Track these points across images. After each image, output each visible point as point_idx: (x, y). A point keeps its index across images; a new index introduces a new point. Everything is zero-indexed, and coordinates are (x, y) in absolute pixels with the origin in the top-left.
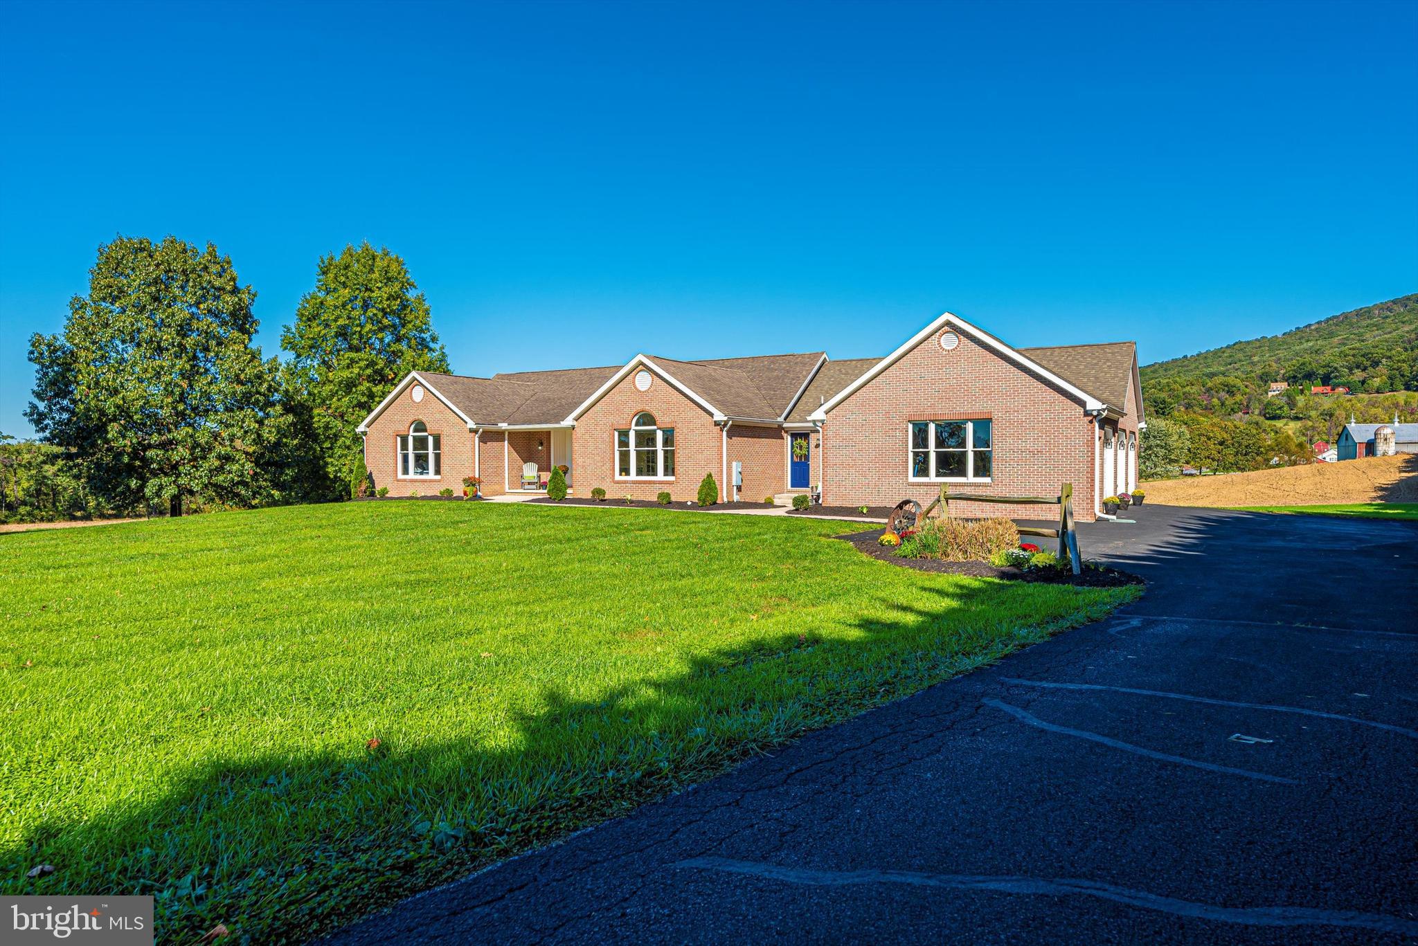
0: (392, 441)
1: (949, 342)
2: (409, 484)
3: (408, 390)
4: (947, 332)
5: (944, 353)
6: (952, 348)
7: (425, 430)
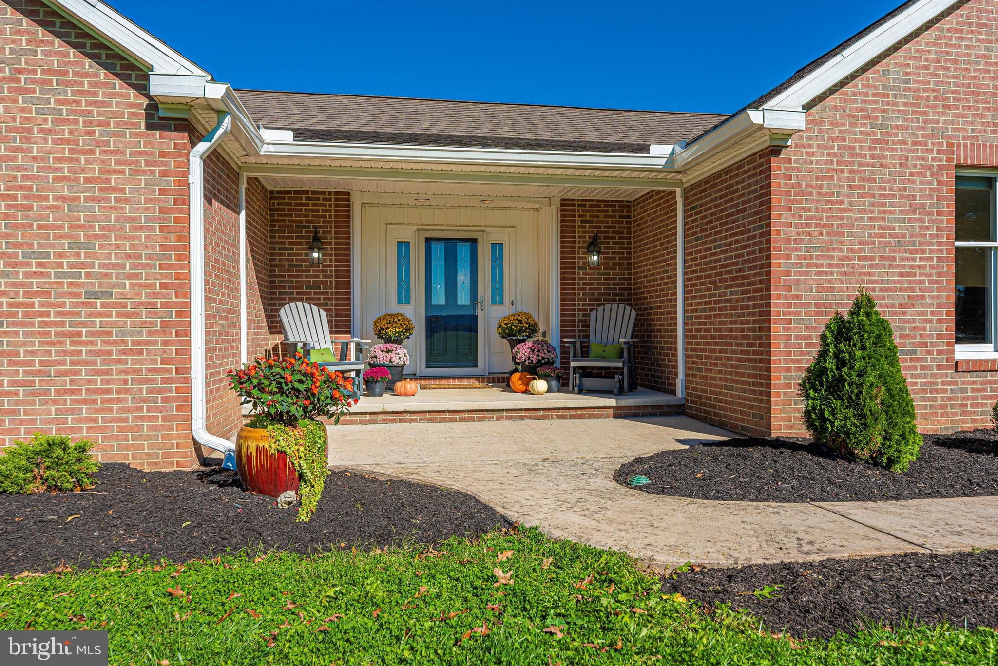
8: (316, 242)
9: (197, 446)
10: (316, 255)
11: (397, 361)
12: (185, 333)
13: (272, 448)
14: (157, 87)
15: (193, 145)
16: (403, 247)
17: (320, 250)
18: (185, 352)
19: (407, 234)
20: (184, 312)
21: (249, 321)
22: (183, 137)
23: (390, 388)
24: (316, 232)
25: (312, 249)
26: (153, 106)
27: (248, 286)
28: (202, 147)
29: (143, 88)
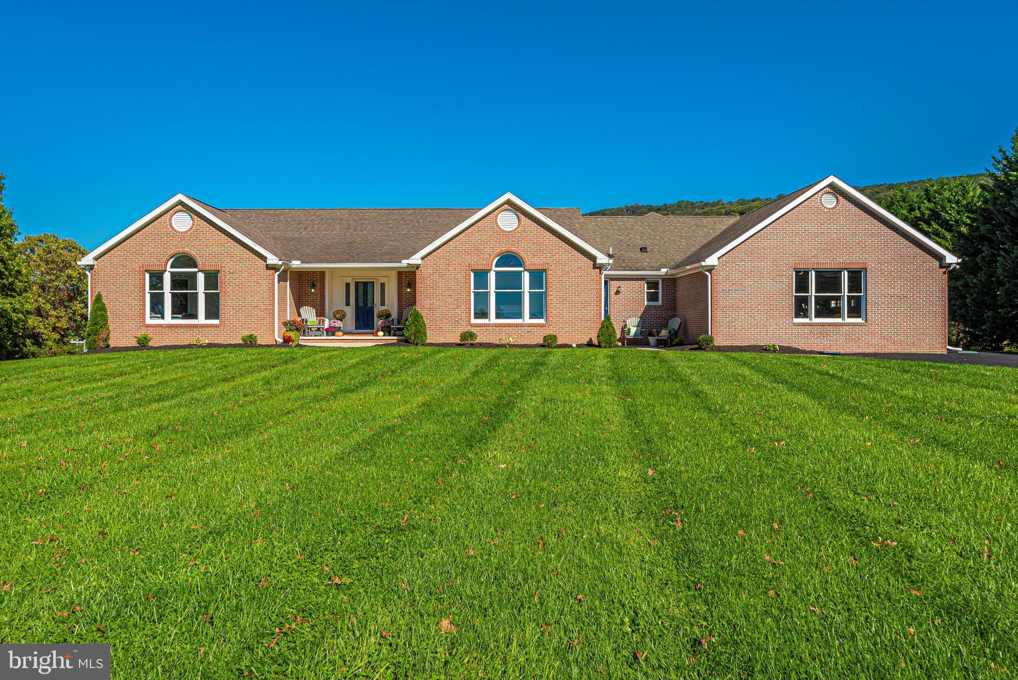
0: (137, 277)
1: (829, 202)
2: (166, 330)
3: (167, 216)
4: (827, 193)
5: (826, 210)
6: (832, 206)
7: (196, 266)
8: (313, 286)
9: (276, 340)
10: (313, 290)
11: (337, 325)
12: (274, 315)
13: (289, 335)
14: (268, 262)
15: (276, 272)
16: (348, 285)
17: (314, 288)
18: (274, 319)
19: (349, 280)
20: (273, 311)
21: (290, 312)
22: (273, 271)
23: (333, 335)
24: (313, 283)
25: (311, 289)
26: (267, 265)
27: (290, 302)
28: (277, 273)
29: (266, 261)
